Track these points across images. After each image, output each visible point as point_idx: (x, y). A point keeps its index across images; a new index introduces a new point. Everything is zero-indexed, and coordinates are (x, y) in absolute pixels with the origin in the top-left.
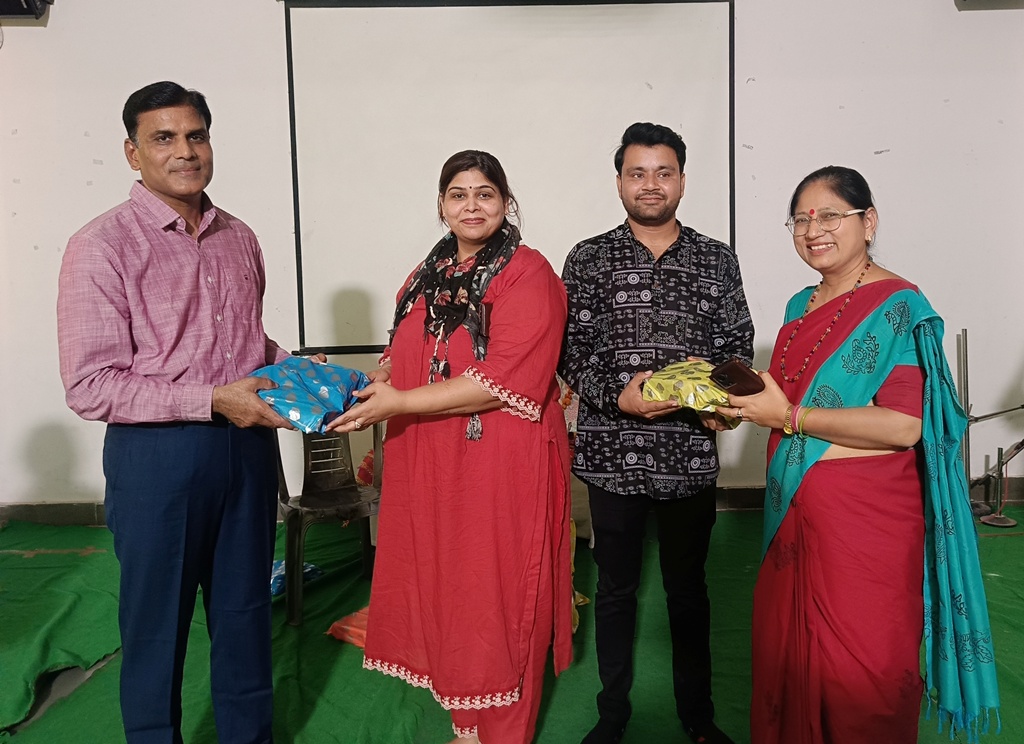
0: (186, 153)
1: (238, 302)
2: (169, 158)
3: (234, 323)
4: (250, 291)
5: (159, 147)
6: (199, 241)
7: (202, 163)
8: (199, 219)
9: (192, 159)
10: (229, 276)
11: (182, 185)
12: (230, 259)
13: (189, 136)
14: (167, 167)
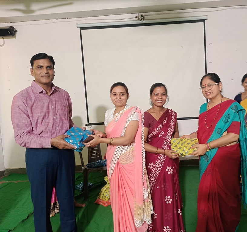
1: (61, 113)
2: (41, 73)
3: (60, 119)
5: (39, 70)
6: (50, 96)
8: (50, 90)
11: (44, 80)
12: (59, 101)
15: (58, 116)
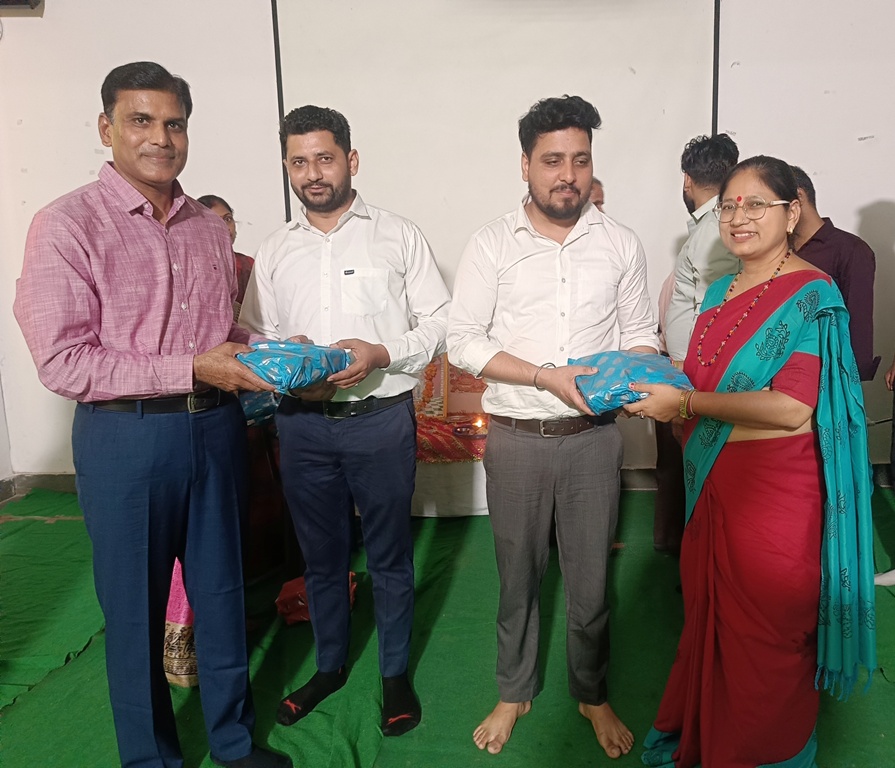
0: (161, 141)
1: (205, 291)
4: (218, 281)
5: (134, 129)
7: (176, 152)
13: (166, 123)
15: (194, 301)
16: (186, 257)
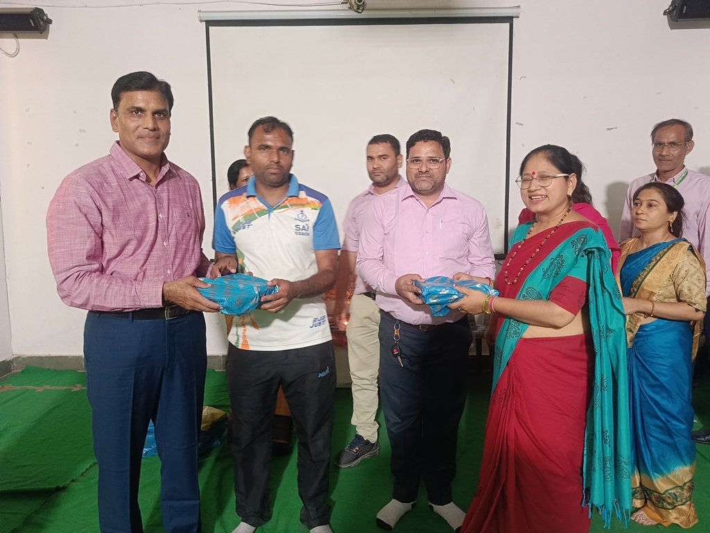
0: (150, 126)
1: (181, 232)
2: (138, 127)
3: (176, 248)
4: (190, 224)
5: (132, 118)
6: (156, 187)
7: (161, 134)
8: (158, 172)
9: (154, 130)
10: (176, 213)
11: (145, 148)
12: (178, 201)
13: (154, 113)
14: (137, 133)
16: (169, 208)
